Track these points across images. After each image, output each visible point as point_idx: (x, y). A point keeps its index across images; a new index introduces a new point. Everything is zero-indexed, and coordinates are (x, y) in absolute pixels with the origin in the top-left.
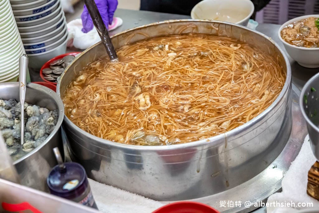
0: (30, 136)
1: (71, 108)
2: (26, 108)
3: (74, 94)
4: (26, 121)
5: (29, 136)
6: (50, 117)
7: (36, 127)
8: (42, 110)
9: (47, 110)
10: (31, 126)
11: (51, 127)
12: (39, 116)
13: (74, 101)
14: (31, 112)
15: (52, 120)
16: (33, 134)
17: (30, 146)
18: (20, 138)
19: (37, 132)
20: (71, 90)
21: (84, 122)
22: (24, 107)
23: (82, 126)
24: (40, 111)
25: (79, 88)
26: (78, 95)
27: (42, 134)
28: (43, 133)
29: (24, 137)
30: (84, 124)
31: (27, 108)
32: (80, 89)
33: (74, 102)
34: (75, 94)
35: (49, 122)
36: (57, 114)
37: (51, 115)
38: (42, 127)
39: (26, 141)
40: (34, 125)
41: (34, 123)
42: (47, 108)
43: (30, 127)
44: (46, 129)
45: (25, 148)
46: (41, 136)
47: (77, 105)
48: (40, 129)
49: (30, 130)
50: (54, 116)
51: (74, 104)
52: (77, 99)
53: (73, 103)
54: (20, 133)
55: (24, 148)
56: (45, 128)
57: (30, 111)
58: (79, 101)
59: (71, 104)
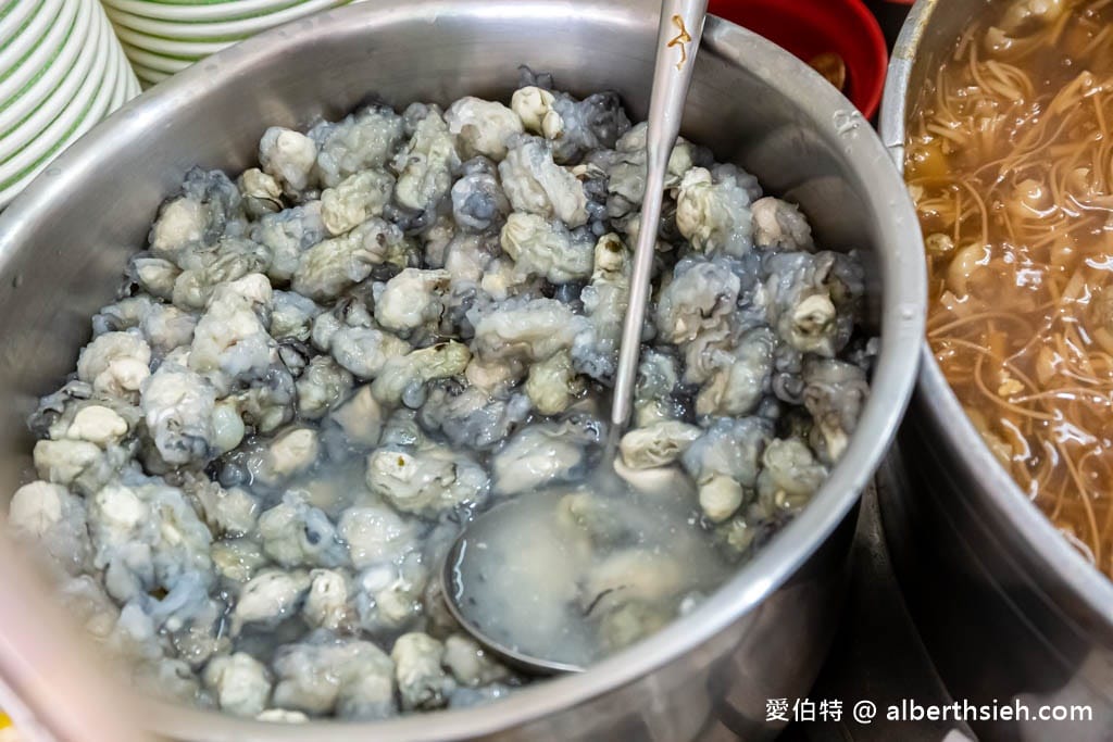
0: (672, 378)
1: (950, 232)
2: (678, 183)
3: (977, 123)
4: (661, 262)
5: (666, 382)
6: (814, 291)
7: (717, 337)
8: (768, 214)
9: (798, 225)
10: (686, 319)
11: (812, 364)
12: (744, 258)
13: (971, 181)
14: (703, 220)
15: (821, 320)
16: (692, 375)
17: (663, 453)
18: (609, 380)
19: (717, 370)
20: (966, 85)
21: (1029, 368)
22: (668, 172)
23: (1006, 398)
24: (754, 222)
25: (1018, 84)
26: (1003, 133)
27: (743, 398)
28: (753, 391)
29: (638, 377)
30: (1027, 391)
31: (685, 184)
32: (1025, 94)
33: (975, 185)
34: (985, 122)
35: (805, 332)
36: (864, 281)
37: (825, 282)
38: (757, 350)
39: (645, 406)
40: (709, 324)
41: (707, 307)
42: (801, 210)
43: (681, 326)
44: (775, 372)
45: (631, 464)
46: (735, 406)
47: (992, 218)
48: (741, 358)
49: (678, 341)
50: (839, 289)
51: (975, 202)
52: (993, 173)
53: (966, 193)
54: (618, 346)
55: (627, 460)
56: (775, 358)
57: (697, 212)
58: (1010, 186)
59: (953, 195)
